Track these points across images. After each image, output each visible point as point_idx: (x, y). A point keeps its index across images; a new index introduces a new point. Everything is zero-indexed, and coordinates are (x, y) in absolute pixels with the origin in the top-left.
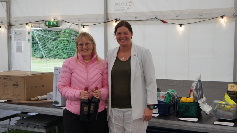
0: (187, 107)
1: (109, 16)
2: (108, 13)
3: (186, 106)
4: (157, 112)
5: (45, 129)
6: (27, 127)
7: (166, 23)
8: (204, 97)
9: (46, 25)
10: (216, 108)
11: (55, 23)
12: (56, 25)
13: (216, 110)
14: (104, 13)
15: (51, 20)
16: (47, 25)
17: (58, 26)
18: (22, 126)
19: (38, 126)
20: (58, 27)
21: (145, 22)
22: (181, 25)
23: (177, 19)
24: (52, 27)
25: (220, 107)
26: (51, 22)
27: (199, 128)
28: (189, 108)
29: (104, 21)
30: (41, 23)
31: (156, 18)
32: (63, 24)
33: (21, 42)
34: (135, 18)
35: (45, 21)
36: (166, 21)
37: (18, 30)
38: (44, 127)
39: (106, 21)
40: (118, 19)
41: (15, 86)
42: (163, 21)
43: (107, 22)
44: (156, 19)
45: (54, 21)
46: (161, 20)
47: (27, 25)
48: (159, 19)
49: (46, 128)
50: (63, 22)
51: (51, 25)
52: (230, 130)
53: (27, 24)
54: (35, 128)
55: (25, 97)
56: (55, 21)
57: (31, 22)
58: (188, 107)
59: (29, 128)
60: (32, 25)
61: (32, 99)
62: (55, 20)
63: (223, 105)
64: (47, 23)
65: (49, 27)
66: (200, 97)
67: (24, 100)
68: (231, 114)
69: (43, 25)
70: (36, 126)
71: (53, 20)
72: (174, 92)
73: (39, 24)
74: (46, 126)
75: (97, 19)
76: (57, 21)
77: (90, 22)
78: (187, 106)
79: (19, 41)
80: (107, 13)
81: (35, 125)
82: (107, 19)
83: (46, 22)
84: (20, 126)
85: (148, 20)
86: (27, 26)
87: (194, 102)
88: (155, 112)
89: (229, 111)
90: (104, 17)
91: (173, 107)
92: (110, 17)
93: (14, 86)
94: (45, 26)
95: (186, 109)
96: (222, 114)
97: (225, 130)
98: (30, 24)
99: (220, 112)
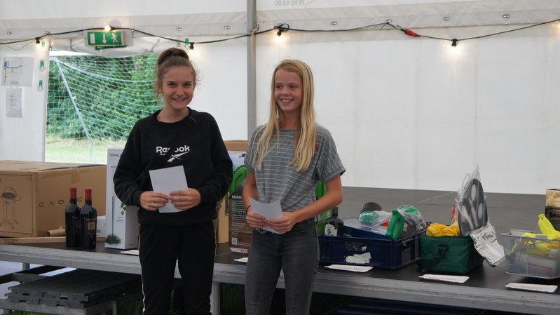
0: (442, 248)
1: (260, 18)
2: (258, 9)
3: (440, 246)
4: (368, 262)
5: (84, 308)
6: (39, 303)
7: (416, 36)
8: (489, 224)
9: (90, 44)
10: (515, 250)
11: (114, 37)
12: (116, 43)
13: (514, 255)
14: (246, 10)
15: (103, 29)
16: (93, 41)
17: (123, 44)
18: (25, 301)
19: (65, 300)
20: (123, 47)
21: (358, 34)
22: (455, 42)
23: (446, 27)
24: (105, 48)
25: (525, 247)
26: (104, 33)
27: (471, 299)
28: (447, 250)
29: (246, 33)
30: (75, 38)
31: (388, 23)
32: (135, 40)
33: (21, 89)
34: (333, 24)
35: (86, 32)
36: (414, 31)
37: (12, 56)
38: (83, 302)
39: (251, 31)
40: (285, 26)
41: (9, 198)
42: (408, 33)
43: (255, 34)
44: (387, 26)
45: (110, 32)
46: (402, 30)
47: (38, 42)
48: (398, 26)
49: (86, 305)
50: (137, 34)
51: (104, 41)
52: (546, 304)
53: (38, 40)
54: (58, 305)
55: (34, 227)
56: (114, 31)
57: (49, 34)
58: (444, 248)
59: (43, 306)
60: (50, 43)
61: (51, 232)
62: (113, 29)
63: (530, 243)
64: (93, 37)
65: (97, 49)
66: (478, 223)
67: (32, 235)
68: (550, 264)
69: (80, 42)
70: (62, 300)
71: (107, 29)
72: (415, 213)
73: (71, 40)
74: (86, 299)
75: (227, 27)
76: (119, 30)
77: (209, 35)
78: (443, 244)
79: (14, 87)
80: (255, 11)
81: (58, 299)
82: (255, 25)
83: (89, 34)
84: (21, 301)
85: (368, 30)
86: (39, 46)
87: (460, 236)
88: (363, 262)
89: (546, 256)
90: (246, 20)
91: (409, 249)
92: (264, 22)
93: (5, 200)
94: (86, 45)
95: (440, 252)
96: (529, 264)
97: (533, 303)
98: (45, 41)
99: (524, 258)
